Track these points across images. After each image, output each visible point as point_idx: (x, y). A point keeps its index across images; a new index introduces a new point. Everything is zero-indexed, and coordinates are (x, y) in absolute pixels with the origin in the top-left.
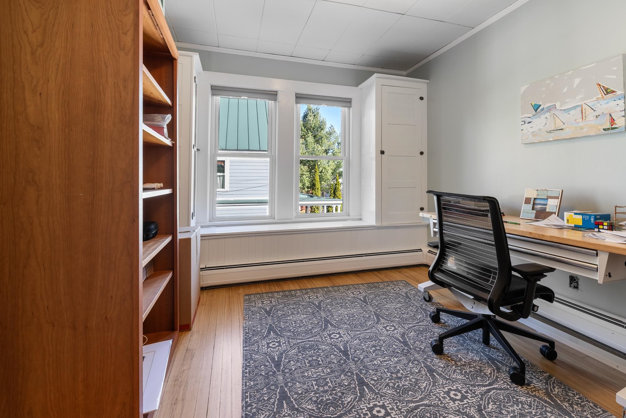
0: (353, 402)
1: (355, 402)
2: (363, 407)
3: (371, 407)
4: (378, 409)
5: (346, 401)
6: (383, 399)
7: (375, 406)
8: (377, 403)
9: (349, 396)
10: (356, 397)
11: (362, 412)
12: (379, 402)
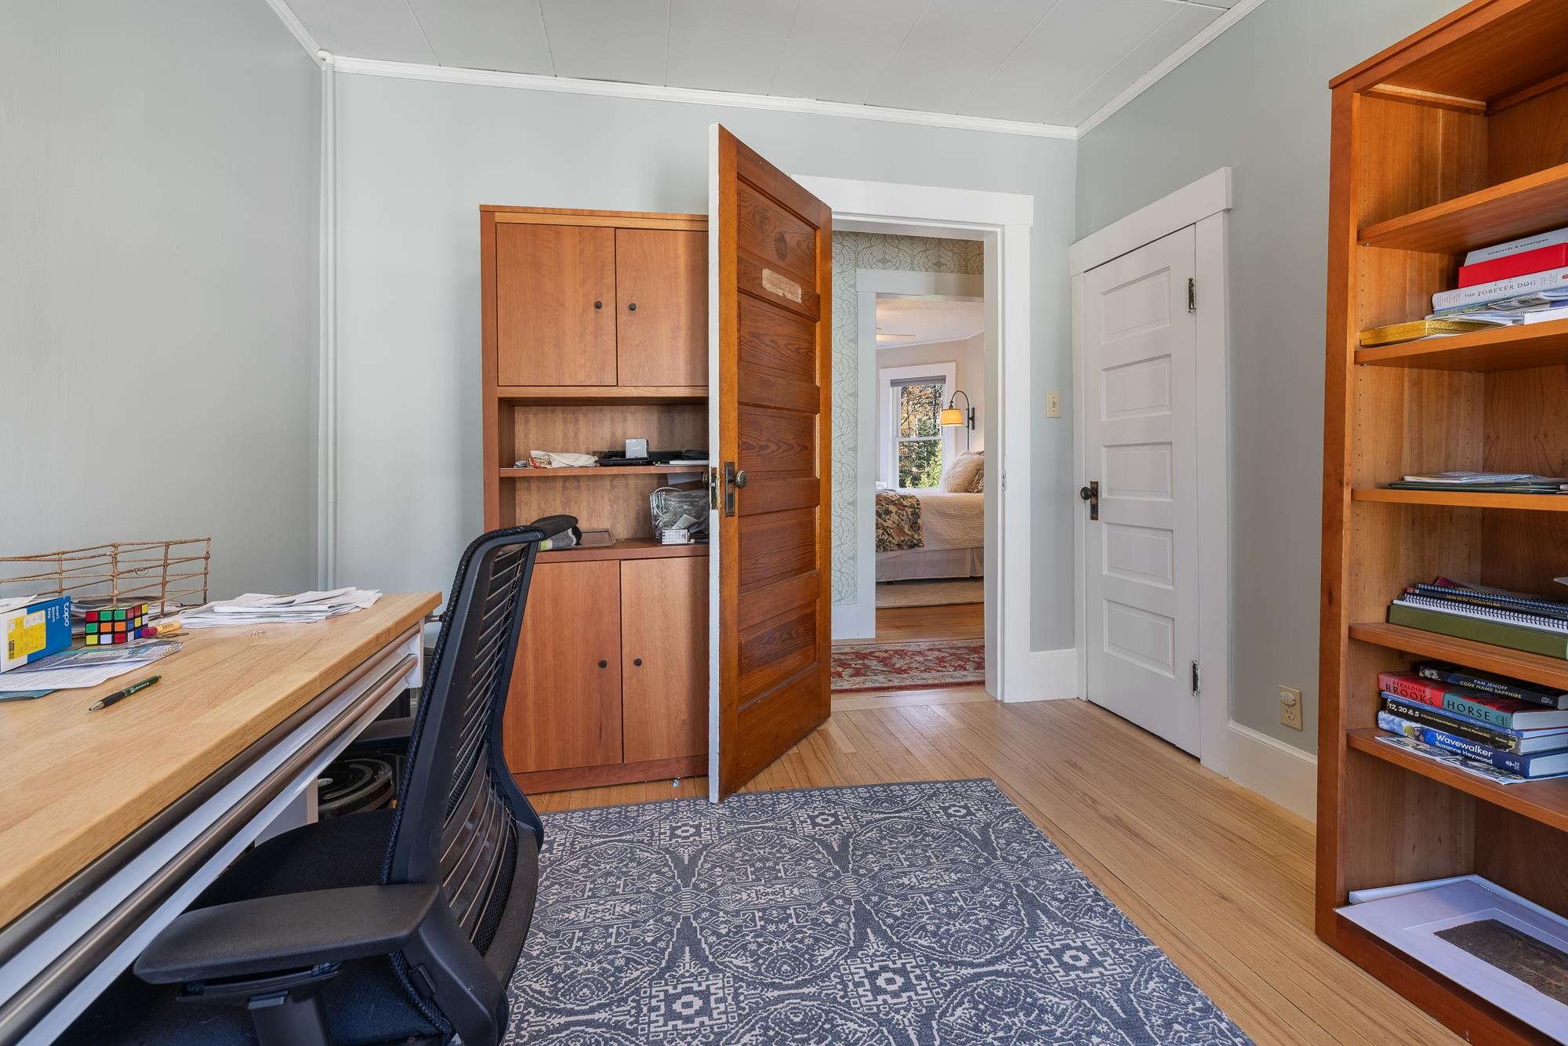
0: (949, 1005)
1: (944, 1006)
2: (926, 994)
3: (905, 991)
4: (891, 988)
5: (967, 1009)
6: (873, 1009)
7: (895, 994)
8: (890, 1001)
9: (959, 1021)
10: (941, 1017)
11: (927, 983)
12: (885, 1002)
